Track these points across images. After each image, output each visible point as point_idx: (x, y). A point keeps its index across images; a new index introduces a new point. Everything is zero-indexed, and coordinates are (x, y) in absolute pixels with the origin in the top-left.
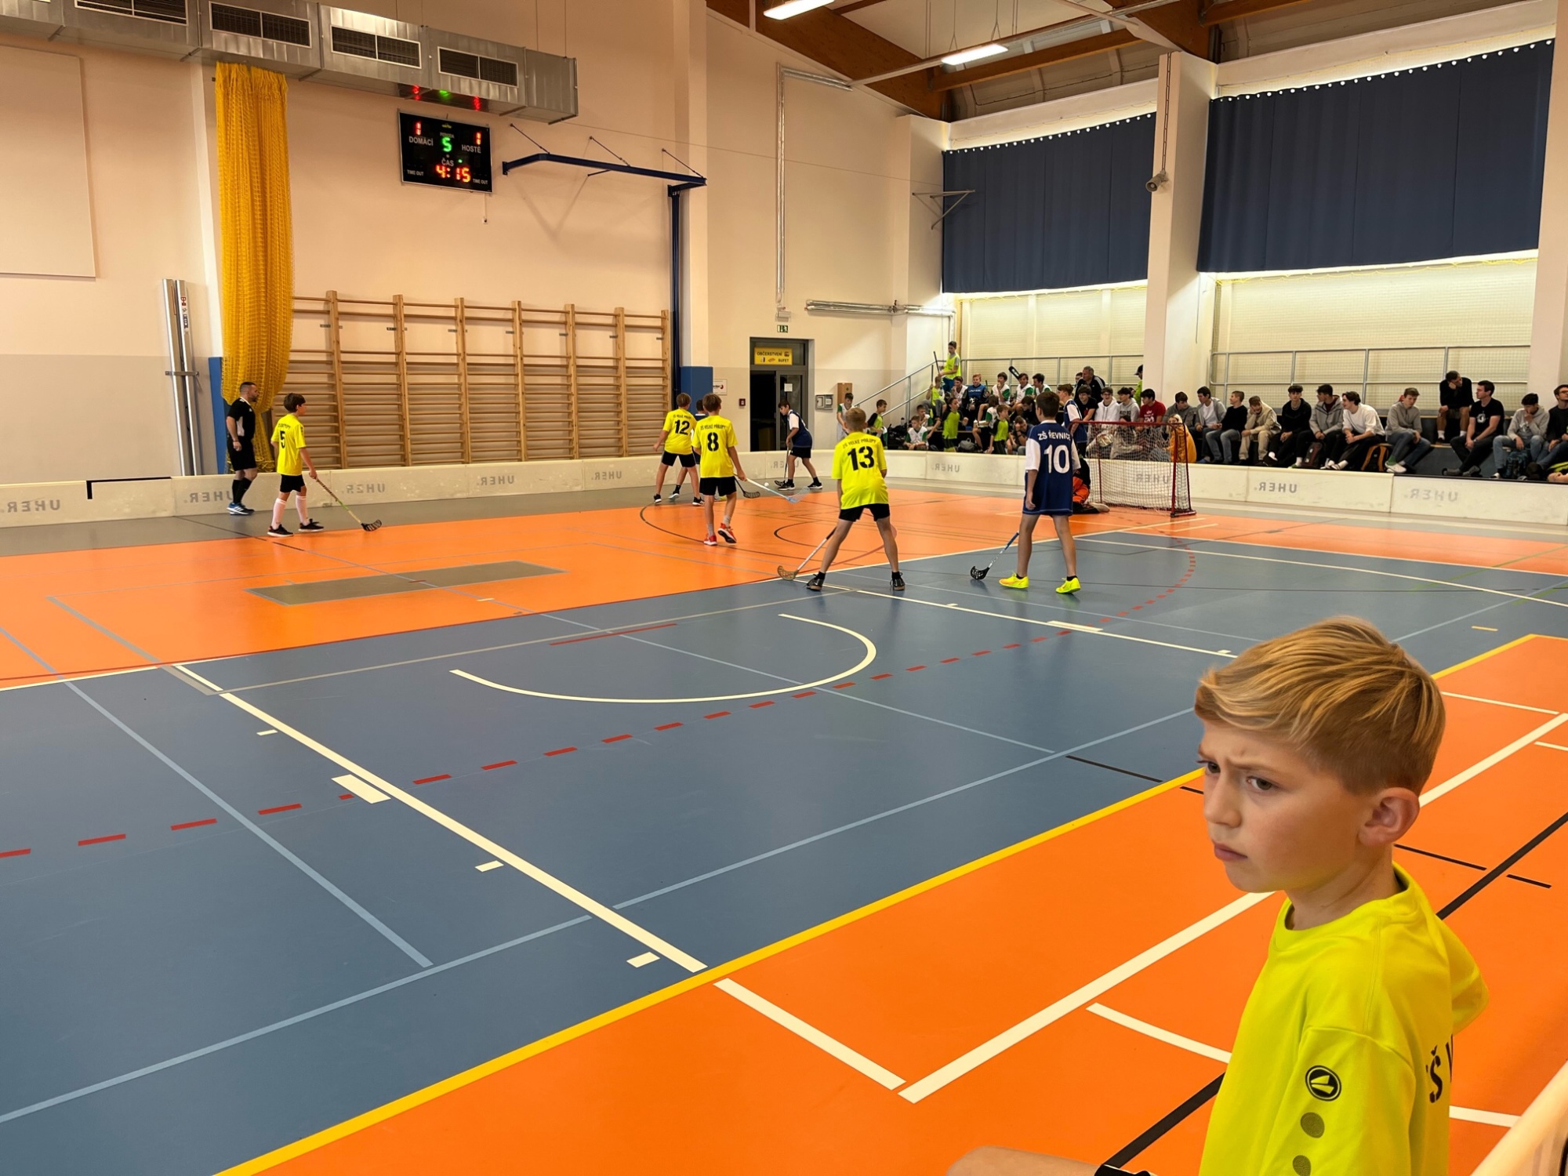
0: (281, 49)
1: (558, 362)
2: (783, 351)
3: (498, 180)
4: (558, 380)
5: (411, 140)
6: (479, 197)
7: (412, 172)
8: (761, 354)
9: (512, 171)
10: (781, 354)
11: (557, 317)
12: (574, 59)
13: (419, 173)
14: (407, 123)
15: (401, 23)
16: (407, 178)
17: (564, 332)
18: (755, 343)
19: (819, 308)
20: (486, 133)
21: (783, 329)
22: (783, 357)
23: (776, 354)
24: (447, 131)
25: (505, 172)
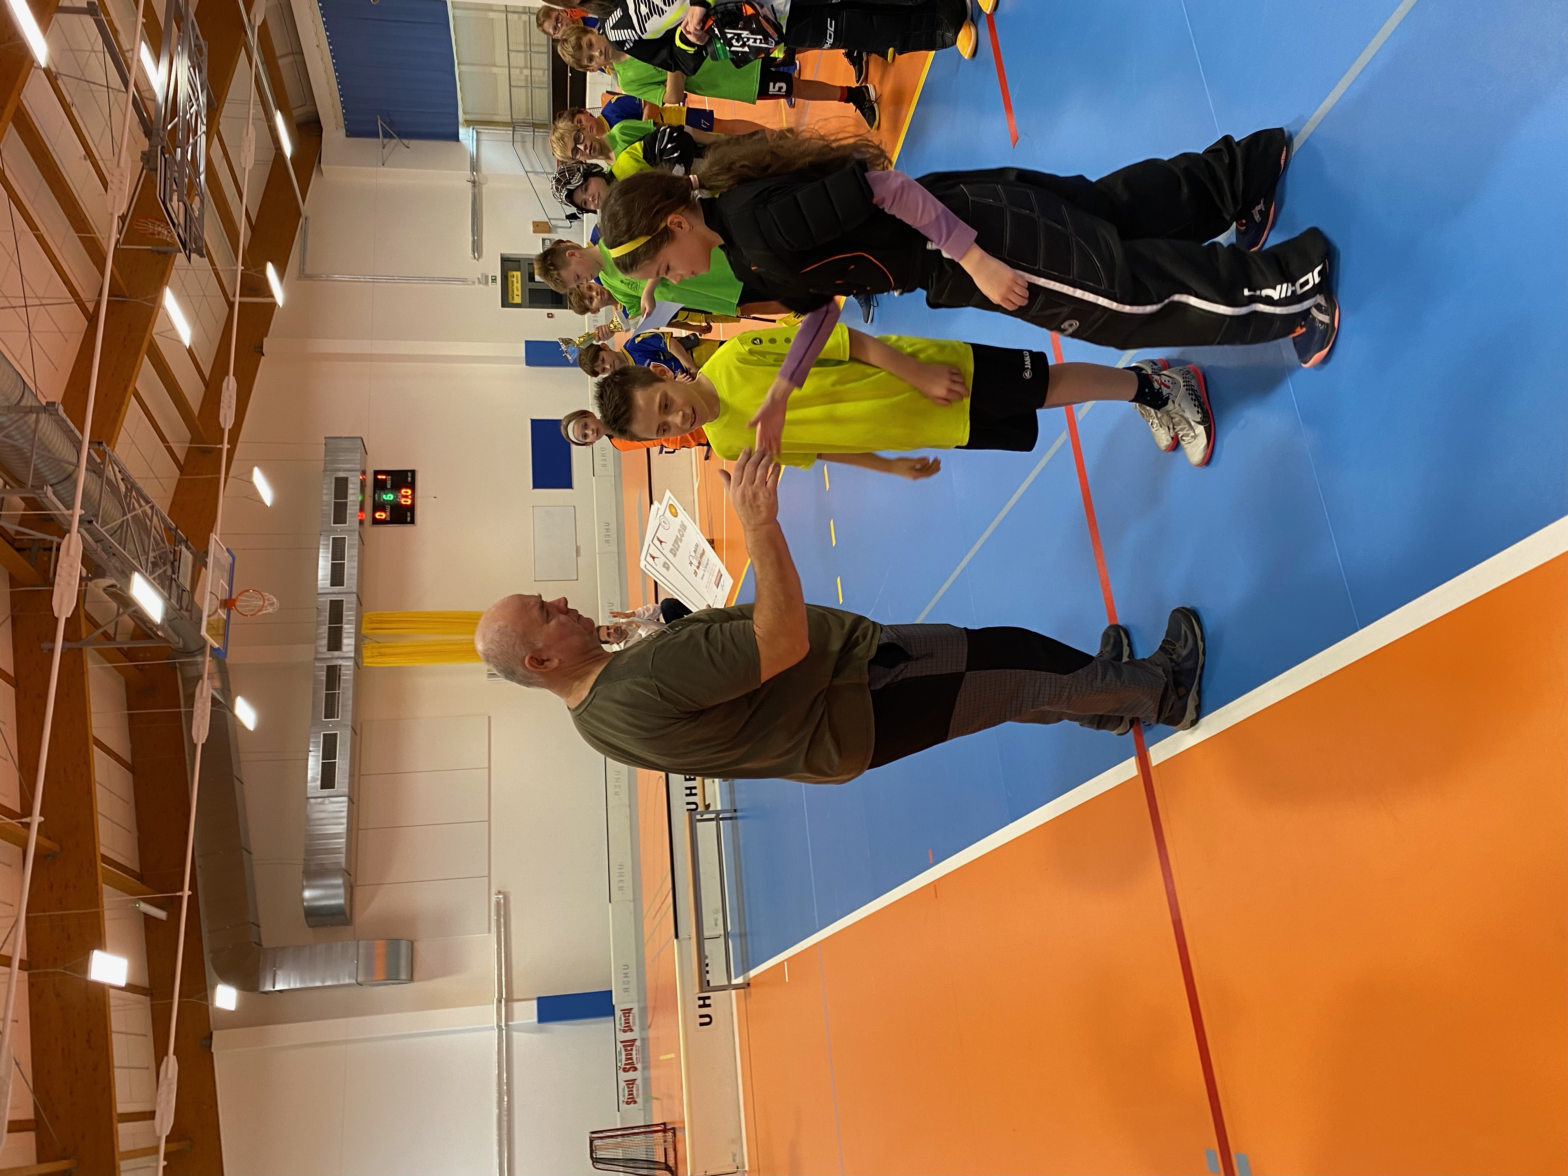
0: (349, 614)
2: (510, 278)
5: (388, 519)
8: (513, 298)
10: (513, 281)
12: (325, 438)
13: (409, 514)
14: (377, 522)
15: (321, 547)
18: (506, 303)
19: (477, 248)
21: (494, 280)
22: (515, 280)
23: (513, 285)
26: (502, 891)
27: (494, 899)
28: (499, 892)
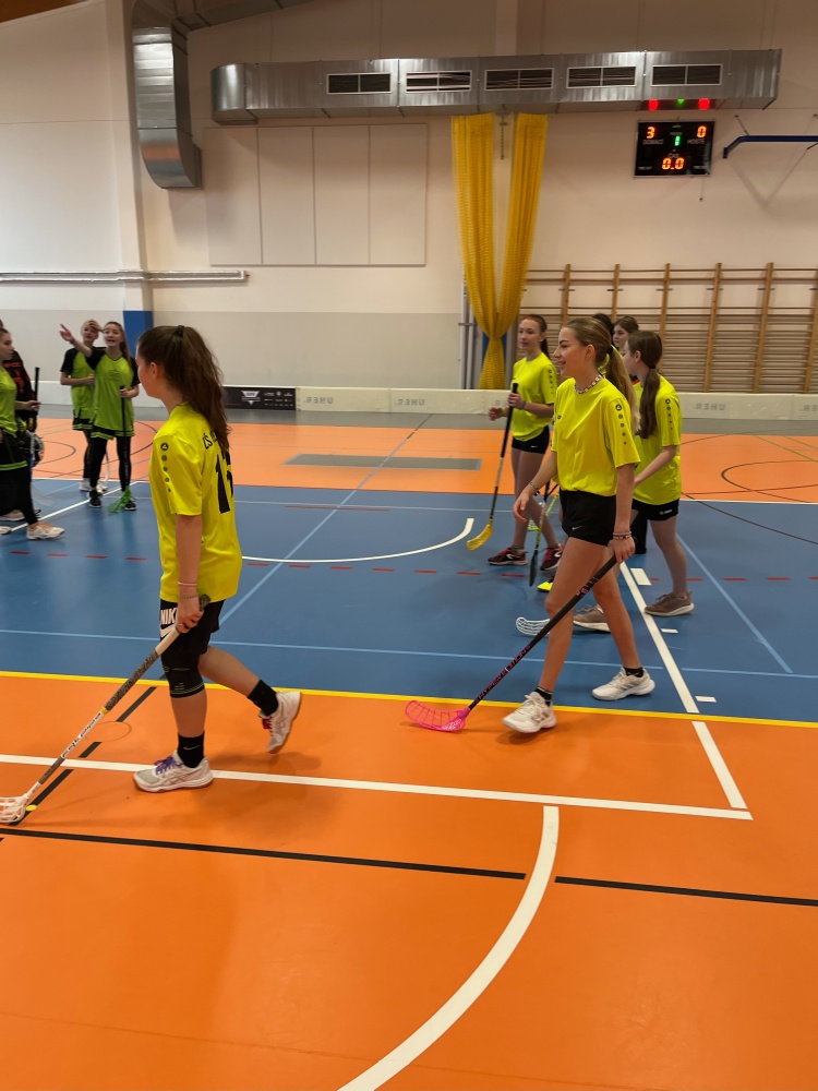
1: (752, 312)
3: (719, 165)
4: (750, 327)
5: (645, 142)
6: (697, 180)
7: (642, 168)
9: (730, 154)
11: (757, 275)
12: (780, 50)
13: (649, 168)
14: (643, 128)
16: (638, 173)
17: (762, 287)
20: (710, 126)
24: (677, 130)
25: (725, 157)
26: (250, 279)
27: (242, 270)
28: (247, 276)
